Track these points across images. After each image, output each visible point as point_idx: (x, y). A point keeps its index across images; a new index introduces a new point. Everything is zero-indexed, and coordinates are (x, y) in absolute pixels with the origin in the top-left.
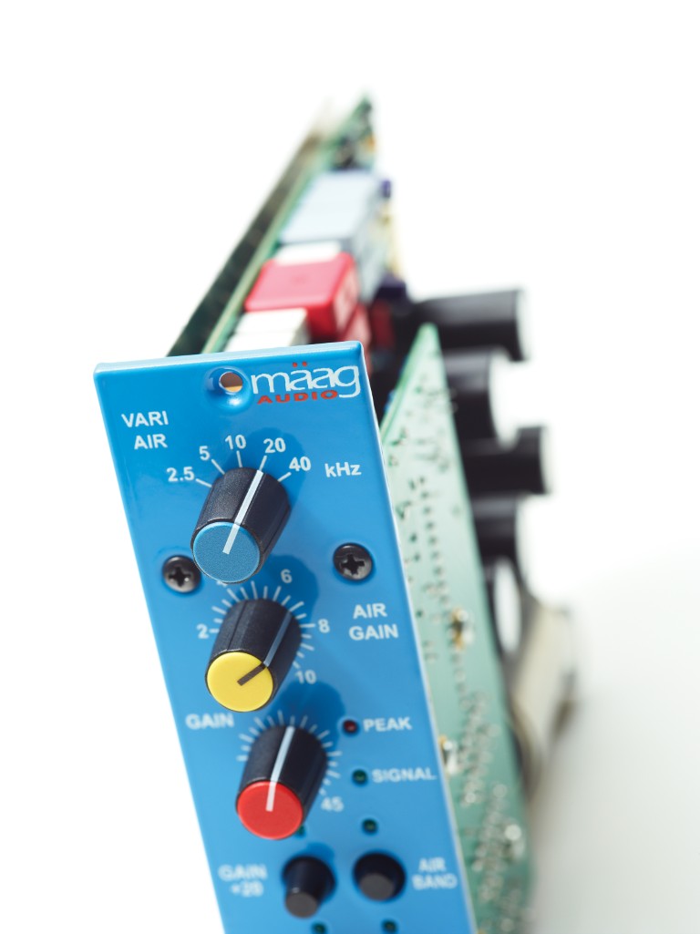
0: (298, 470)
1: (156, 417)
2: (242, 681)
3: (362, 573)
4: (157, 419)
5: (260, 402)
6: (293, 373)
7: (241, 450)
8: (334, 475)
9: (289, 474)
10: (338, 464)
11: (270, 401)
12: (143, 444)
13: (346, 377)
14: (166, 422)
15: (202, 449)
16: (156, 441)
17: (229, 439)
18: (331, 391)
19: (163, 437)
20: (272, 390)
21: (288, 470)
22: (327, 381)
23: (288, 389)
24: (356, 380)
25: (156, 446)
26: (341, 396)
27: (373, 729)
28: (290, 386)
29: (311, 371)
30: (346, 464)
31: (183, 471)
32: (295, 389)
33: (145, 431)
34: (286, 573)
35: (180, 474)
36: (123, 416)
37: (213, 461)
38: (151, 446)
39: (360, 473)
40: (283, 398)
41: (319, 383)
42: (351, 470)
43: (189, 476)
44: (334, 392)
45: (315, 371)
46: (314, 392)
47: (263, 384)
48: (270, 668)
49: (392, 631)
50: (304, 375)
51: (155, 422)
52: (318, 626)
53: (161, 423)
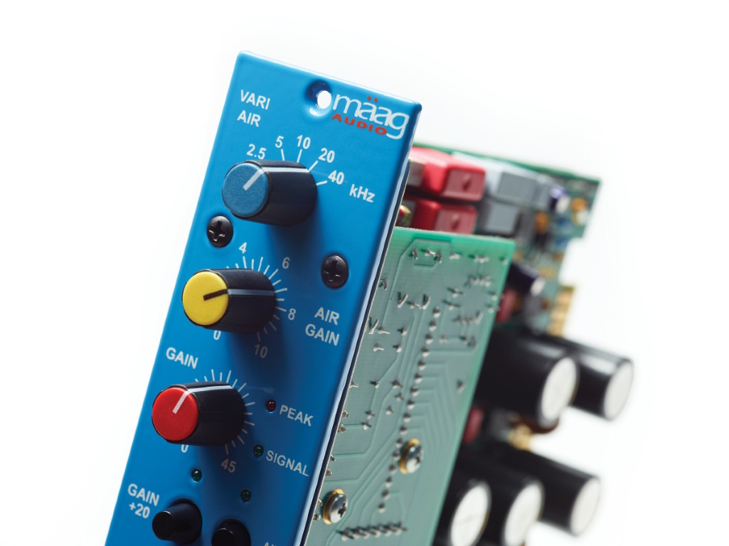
0: (333, 181)
1: (263, 102)
2: (207, 297)
4: (262, 102)
5: (333, 118)
6: (366, 104)
7: (304, 150)
8: (355, 195)
9: (326, 182)
10: (361, 188)
11: (340, 120)
12: (244, 118)
13: (398, 121)
14: (267, 108)
15: (280, 138)
16: (253, 119)
17: (300, 137)
18: (383, 129)
19: (259, 119)
20: (345, 111)
22: (383, 119)
23: (356, 115)
25: (252, 123)
27: (285, 414)
28: (358, 113)
29: (378, 107)
30: (367, 190)
31: (259, 150)
32: (361, 116)
33: (250, 109)
34: (287, 260)
35: (256, 152)
36: (242, 91)
37: (282, 150)
38: (248, 122)
39: (372, 201)
40: (350, 121)
41: (378, 119)
42: (368, 196)
43: (261, 155)
44: (383, 130)
46: (372, 125)
47: (342, 104)
49: (334, 339)
50: (371, 108)
51: (260, 104)
52: (288, 312)
53: (263, 107)
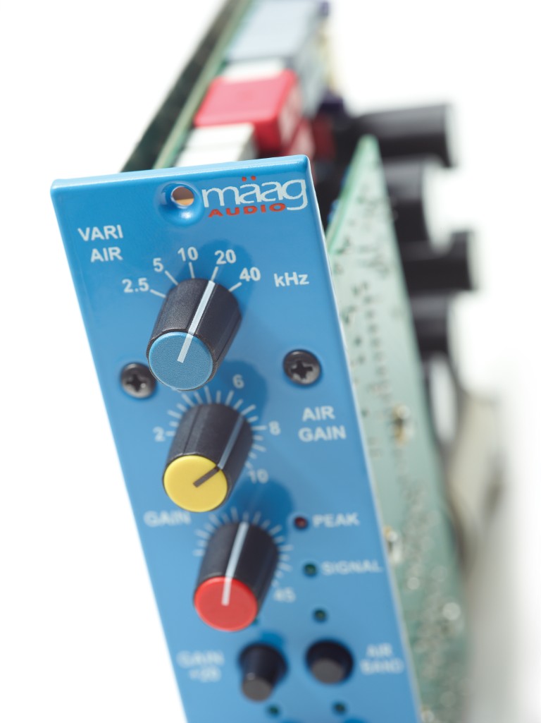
0: (248, 280)
1: (111, 231)
2: (198, 483)
3: (310, 377)
4: (112, 233)
5: (211, 215)
6: (242, 187)
7: (193, 262)
8: (283, 285)
9: (239, 284)
10: (286, 274)
11: (220, 214)
12: (99, 257)
13: (293, 190)
14: (121, 236)
16: (112, 254)
17: (181, 251)
18: (279, 204)
19: (118, 250)
20: (222, 204)
21: (239, 280)
22: (275, 195)
23: (238, 202)
24: (304, 193)
25: (112, 259)
26: (288, 208)
27: (322, 525)
28: (239, 200)
29: (260, 185)
30: (295, 274)
31: (137, 282)
32: (244, 202)
33: (100, 244)
34: (238, 379)
35: (135, 285)
36: (80, 230)
37: (167, 273)
38: (107, 259)
39: (308, 283)
40: (233, 211)
41: (267, 196)
42: (300, 279)
43: (143, 287)
44: (282, 205)
45: (263, 185)
46: (263, 206)
47: (213, 197)
48: (225, 471)
49: (339, 432)
50: (253, 189)
51: (110, 236)
52: (269, 429)
53: (115, 237)
